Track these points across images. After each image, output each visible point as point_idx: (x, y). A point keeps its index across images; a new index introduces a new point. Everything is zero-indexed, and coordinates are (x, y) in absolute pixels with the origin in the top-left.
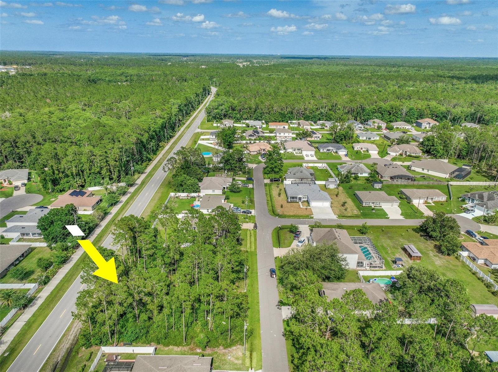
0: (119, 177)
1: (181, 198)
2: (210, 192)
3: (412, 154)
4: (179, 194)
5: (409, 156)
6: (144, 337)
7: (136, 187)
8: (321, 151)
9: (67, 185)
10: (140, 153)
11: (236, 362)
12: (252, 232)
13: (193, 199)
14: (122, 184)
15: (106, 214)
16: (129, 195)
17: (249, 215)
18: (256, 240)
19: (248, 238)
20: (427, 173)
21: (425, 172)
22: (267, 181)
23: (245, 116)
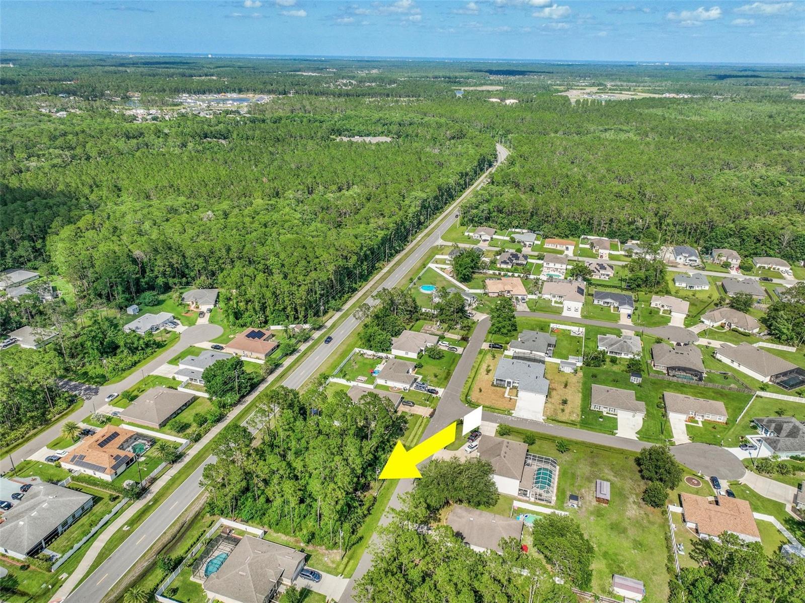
0: (306, 317)
1: (365, 356)
2: (401, 353)
3: (740, 329)
4: (365, 351)
5: (735, 330)
6: (258, 519)
7: (325, 330)
8: (596, 302)
9: (249, 320)
10: (341, 283)
11: (331, 565)
12: (425, 420)
13: (379, 360)
14: (307, 326)
15: (277, 366)
16: (311, 342)
17: (434, 395)
18: (423, 432)
19: (416, 428)
20: (738, 368)
21: (735, 365)
22: (485, 346)
23: (515, 223)
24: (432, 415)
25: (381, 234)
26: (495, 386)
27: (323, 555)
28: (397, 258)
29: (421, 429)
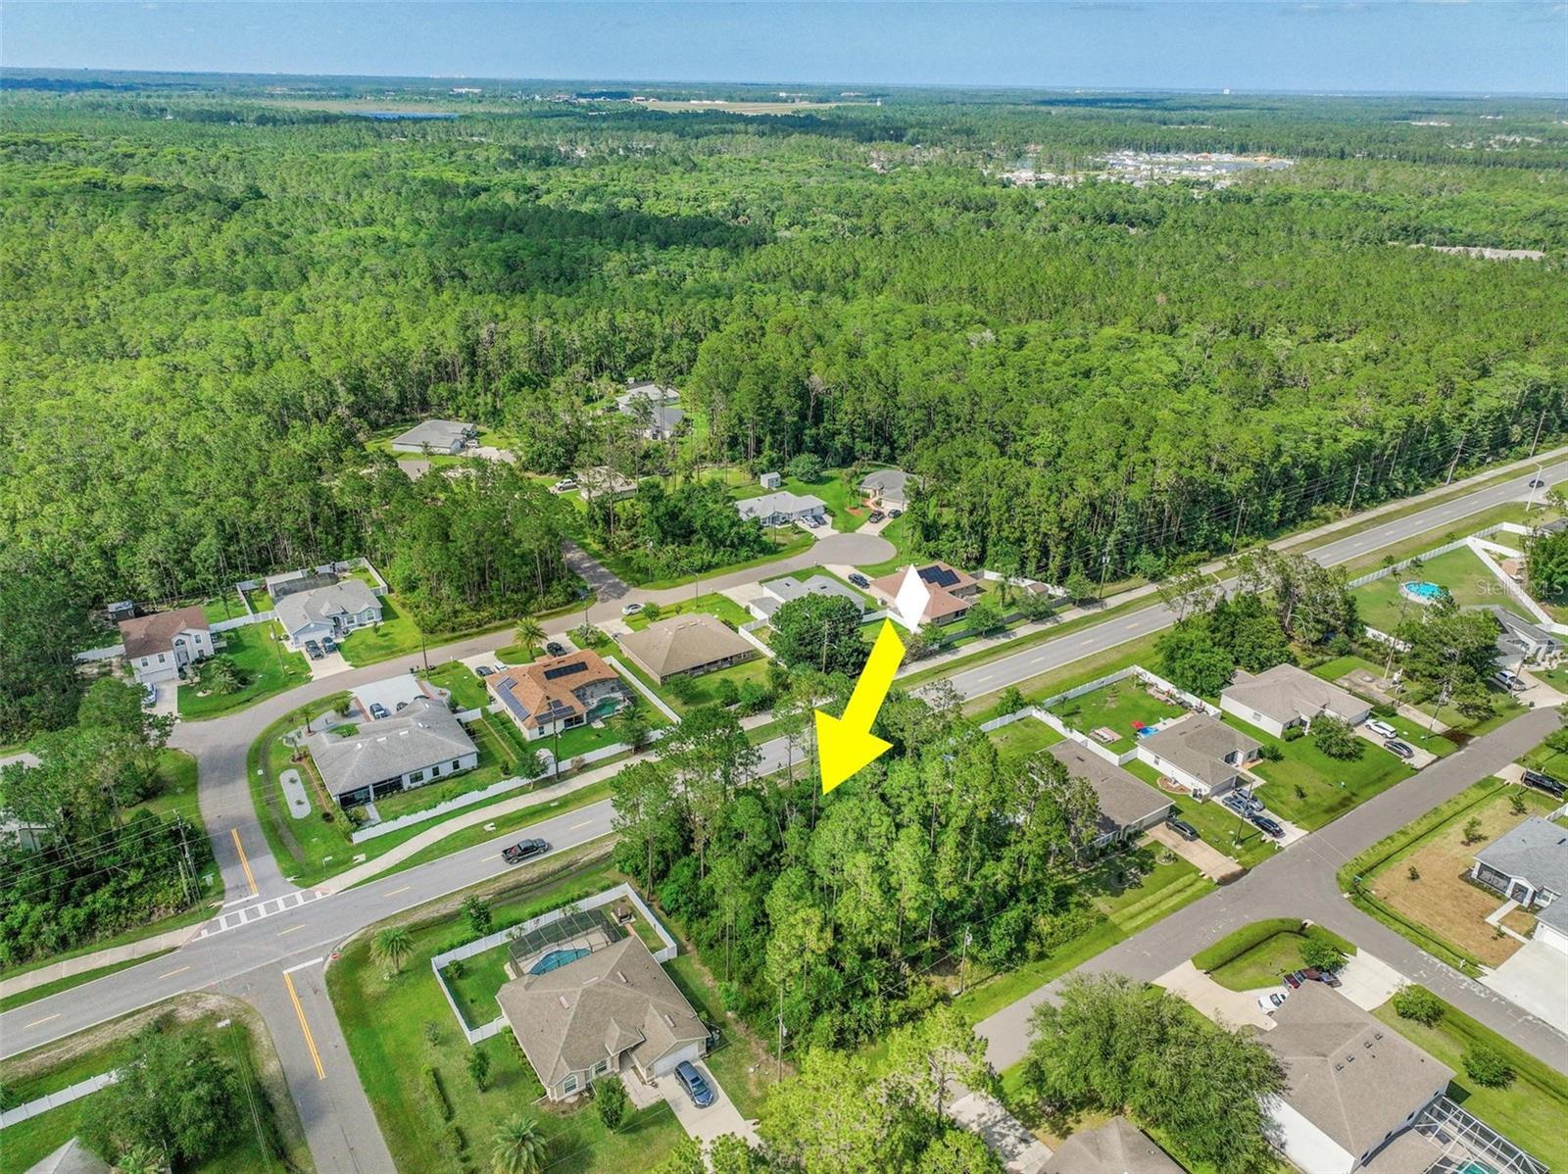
0: (1065, 572)
1: (1151, 691)
2: (1244, 712)
7: (1099, 610)
11: (752, 1088)
12: (1200, 885)
13: (1179, 708)
14: (1059, 592)
16: (1049, 625)
17: (1267, 837)
18: (1174, 909)
19: (1159, 895)
22: (1512, 774)
24: (1225, 881)
25: (1352, 436)
26: (1471, 882)
27: (752, 1058)
28: (1392, 506)
29: (1176, 899)
